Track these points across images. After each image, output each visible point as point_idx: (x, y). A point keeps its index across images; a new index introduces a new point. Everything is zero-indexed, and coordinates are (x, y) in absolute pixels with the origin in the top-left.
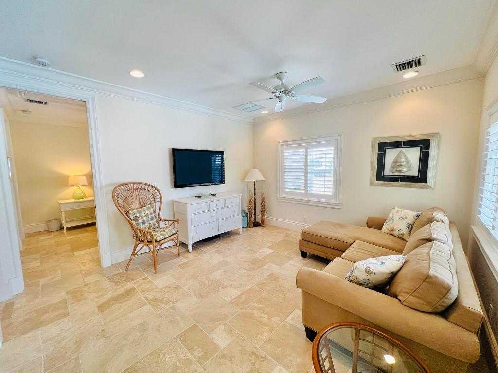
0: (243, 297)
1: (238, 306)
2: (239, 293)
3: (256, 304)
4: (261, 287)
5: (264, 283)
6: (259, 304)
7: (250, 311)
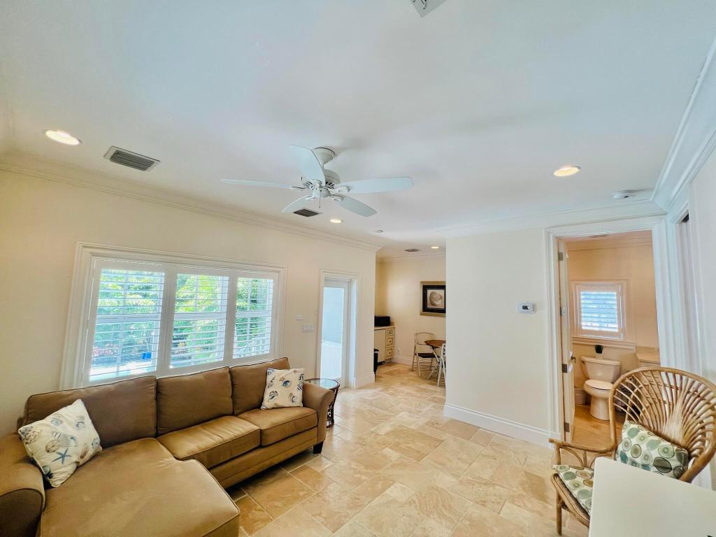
0: (380, 486)
1: (384, 477)
2: (388, 492)
3: (364, 477)
4: (357, 501)
5: (350, 508)
6: (360, 477)
7: (369, 471)
